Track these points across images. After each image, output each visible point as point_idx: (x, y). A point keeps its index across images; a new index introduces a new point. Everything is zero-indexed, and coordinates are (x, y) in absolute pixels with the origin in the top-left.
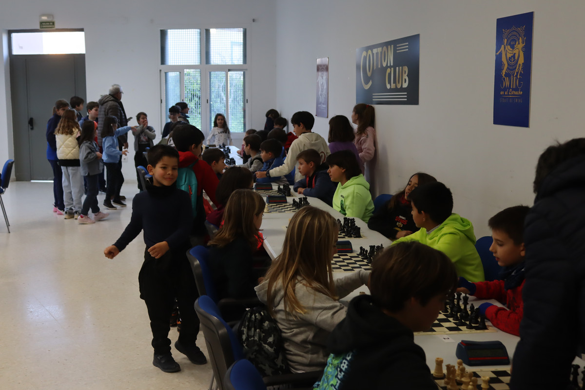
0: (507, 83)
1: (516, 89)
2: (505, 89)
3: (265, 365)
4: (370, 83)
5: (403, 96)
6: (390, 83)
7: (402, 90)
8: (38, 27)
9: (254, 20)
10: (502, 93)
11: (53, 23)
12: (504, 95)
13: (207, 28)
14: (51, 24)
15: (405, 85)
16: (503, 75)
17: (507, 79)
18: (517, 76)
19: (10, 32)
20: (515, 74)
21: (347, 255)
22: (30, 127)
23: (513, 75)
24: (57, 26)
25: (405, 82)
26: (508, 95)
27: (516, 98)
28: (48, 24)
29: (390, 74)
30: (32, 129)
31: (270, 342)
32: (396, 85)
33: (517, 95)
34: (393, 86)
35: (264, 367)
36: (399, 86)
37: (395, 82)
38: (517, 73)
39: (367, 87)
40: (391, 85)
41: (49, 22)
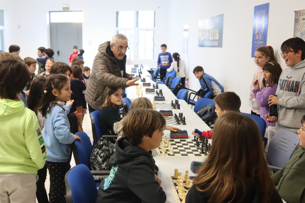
0: (257, 38)
1: (261, 41)
2: (256, 41)
3: (96, 166)
4: (204, 37)
5: (216, 43)
6: (211, 37)
7: (216, 40)
8: (62, 10)
9: (159, 7)
10: (255, 42)
11: (69, 8)
12: (256, 43)
13: (137, 11)
14: (68, 8)
15: (217, 38)
16: (256, 34)
17: (257, 35)
18: (261, 34)
19: (50, 12)
20: (261, 33)
21: (168, 117)
22: (58, 55)
23: (260, 34)
24: (70, 10)
25: (217, 37)
26: (258, 43)
27: (261, 45)
28: (66, 8)
29: (211, 33)
30: (59, 56)
31: (101, 156)
32: (214, 38)
33: (261, 43)
34: (213, 39)
35: (96, 167)
36: (215, 39)
37: (213, 37)
38: (262, 33)
39: (202, 39)
40: (212, 38)
41: (67, 8)
